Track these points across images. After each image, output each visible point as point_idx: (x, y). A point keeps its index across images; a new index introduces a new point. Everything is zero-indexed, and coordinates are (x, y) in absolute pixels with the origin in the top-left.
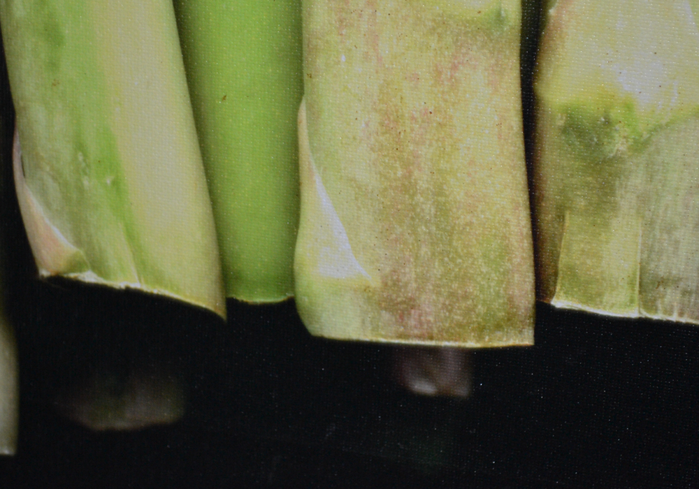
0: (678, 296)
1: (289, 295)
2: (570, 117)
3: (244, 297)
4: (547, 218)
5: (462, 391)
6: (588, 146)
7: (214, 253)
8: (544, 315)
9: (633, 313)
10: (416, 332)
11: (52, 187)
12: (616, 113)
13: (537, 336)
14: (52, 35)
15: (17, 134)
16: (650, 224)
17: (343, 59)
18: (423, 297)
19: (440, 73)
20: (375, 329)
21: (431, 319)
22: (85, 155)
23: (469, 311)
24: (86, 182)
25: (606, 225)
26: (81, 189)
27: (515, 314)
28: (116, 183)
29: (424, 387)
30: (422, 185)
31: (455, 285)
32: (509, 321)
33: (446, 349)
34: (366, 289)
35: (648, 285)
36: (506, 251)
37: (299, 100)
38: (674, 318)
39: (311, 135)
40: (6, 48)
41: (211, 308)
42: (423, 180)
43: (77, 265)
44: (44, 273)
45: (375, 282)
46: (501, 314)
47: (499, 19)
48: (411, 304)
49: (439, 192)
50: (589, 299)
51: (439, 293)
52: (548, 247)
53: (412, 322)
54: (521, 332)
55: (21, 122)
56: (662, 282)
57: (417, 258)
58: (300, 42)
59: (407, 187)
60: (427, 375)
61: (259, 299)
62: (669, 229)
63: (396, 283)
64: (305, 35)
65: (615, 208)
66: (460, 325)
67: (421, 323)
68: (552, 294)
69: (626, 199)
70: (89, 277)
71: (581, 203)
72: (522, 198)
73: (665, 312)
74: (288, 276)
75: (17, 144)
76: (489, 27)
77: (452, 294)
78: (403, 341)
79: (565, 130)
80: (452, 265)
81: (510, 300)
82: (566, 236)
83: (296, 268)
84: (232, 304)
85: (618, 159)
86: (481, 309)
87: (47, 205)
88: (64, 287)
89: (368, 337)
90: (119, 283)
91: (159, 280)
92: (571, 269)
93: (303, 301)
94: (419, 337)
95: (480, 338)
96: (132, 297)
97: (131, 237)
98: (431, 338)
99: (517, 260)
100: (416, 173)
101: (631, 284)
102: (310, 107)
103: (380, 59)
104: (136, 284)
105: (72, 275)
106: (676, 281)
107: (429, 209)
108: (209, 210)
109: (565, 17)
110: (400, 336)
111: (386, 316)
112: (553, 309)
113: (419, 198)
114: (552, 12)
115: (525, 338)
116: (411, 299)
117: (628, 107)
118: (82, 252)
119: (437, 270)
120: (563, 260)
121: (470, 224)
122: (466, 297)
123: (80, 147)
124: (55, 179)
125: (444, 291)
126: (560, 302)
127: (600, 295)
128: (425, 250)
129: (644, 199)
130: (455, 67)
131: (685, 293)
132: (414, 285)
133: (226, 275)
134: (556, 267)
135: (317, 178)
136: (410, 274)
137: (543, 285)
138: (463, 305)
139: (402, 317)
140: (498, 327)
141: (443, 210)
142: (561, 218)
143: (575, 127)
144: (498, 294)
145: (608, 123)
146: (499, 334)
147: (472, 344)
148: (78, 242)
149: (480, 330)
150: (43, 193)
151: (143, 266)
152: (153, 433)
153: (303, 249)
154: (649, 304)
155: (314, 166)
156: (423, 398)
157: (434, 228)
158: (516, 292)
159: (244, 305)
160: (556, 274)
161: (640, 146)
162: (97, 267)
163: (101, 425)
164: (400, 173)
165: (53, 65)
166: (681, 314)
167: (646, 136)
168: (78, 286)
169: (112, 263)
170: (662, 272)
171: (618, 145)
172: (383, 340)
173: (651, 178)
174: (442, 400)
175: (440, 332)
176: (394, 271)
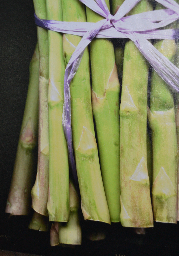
0: (173, 219)
1: (120, 221)
2: (157, 196)
3: (113, 222)
4: (155, 210)
5: (144, 233)
6: (159, 200)
7: (109, 216)
8: (155, 223)
9: (167, 222)
10: (137, 225)
11: (86, 207)
12: (163, 196)
13: (154, 226)
14: (86, 187)
15: (81, 200)
16: (168, 210)
17: (126, 189)
18: (138, 221)
19: (139, 191)
20: (132, 225)
21: (139, 224)
22: (91, 203)
23: (144, 223)
24: (91, 207)
25: (162, 210)
26: (90, 208)
28: (95, 207)
29: (139, 233)
30: (137, 206)
31: (142, 219)
32: (150, 224)
33: (142, 228)
34: (130, 220)
35: (169, 218)
36: (149, 214)
37: (120, 195)
38: (172, 222)
39: (122, 200)
40: (80, 189)
41: (109, 223)
42: (137, 205)
43: (90, 218)
44: (85, 219)
45: (131, 219)
46: (149, 223)
47: (147, 184)
48: (136, 222)
49: (140, 207)
51: (140, 220)
52: (155, 214)
53: (137, 224)
54: (152, 225)
55: (82, 199)
56: (170, 218)
57: (137, 215)
58: (120, 187)
59: (135, 206)
60: (139, 231)
61: (115, 222)
62: (171, 211)
63: (134, 219)
64: (121, 187)
65: (163, 208)
66: (143, 224)
67: (138, 224)
68: (156, 220)
69: (165, 207)
70: (92, 219)
71: (159, 208)
72: (151, 207)
73: (171, 222)
74: (119, 219)
75: (81, 202)
76: (145, 185)
77: (142, 220)
78: (136, 227)
79: (156, 198)
80: (142, 216)
81: (150, 221)
82: (157, 212)
83: (121, 217)
84: (112, 223)
85: (163, 202)
86: (146, 222)
87: (86, 210)
88: (88, 221)
90: (96, 220)
91: (101, 220)
92: (158, 216)
93: (122, 222)
94: (138, 226)
95: (146, 226)
96: (98, 222)
97: (97, 214)
98: (139, 226)
99: (151, 215)
100: (136, 204)
101: (166, 218)
102: (122, 196)
103: (131, 189)
104: (98, 220)
105: (89, 219)
106: (172, 218)
107: (138, 209)
108: (108, 210)
109: (155, 184)
110: (135, 226)
111: (133, 223)
113: (137, 208)
114: (154, 183)
115: (152, 226)
117: (164, 195)
119: (140, 217)
120: (157, 215)
121: (144, 211)
122: (144, 221)
123: (90, 202)
124: (86, 206)
125: (141, 220)
126: (157, 221)
127: (162, 220)
128: (138, 215)
129: (167, 207)
130: (141, 190)
131: (174, 219)
133: (111, 219)
134: (156, 216)
135: (123, 205)
136: (136, 218)
137: (154, 218)
139: (135, 224)
140: (149, 224)
141: (140, 209)
142: (156, 210)
143: (158, 198)
144: (148, 220)
145: (162, 197)
146: (149, 225)
147: (145, 227)
148: (90, 215)
149: (146, 225)
150: (85, 208)
151: (99, 218)
152: (101, 241)
153: (121, 215)
154: (169, 221)
155: (123, 204)
156: (139, 235)
157: (139, 212)
160: (156, 217)
161: (166, 200)
162: (93, 218)
163: (94, 240)
164: (134, 204)
165: (86, 191)
166: (173, 222)
167: (167, 198)
168: (90, 221)
169: (95, 217)
170: (170, 216)
171: (163, 200)
172: (133, 227)
173: (168, 204)
174: (141, 235)
175: (141, 225)
176: (134, 217)
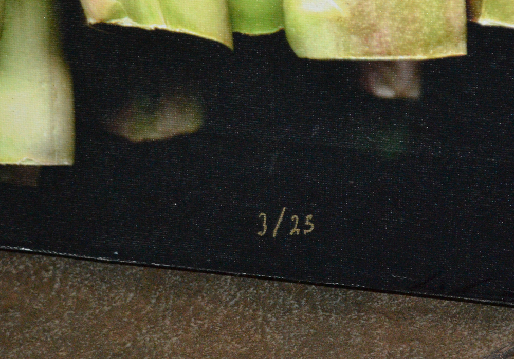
1: (280, 27)
3: (245, 31)
5: (414, 93)
8: (474, 32)
10: (378, 50)
13: (469, 48)
18: (382, 23)
20: (347, 50)
21: (389, 39)
23: (417, 31)
27: (451, 32)
29: (385, 92)
31: (406, 12)
32: (448, 37)
33: (401, 61)
34: (339, 19)
41: (221, 41)
43: (117, 14)
44: (91, 20)
45: (345, 14)
46: (441, 33)
48: (373, 29)
50: (507, 17)
51: (394, 20)
53: (375, 43)
54: (456, 45)
60: (387, 83)
61: (257, 32)
63: (361, 13)
66: (411, 43)
67: (381, 43)
68: (478, 15)
70: (126, 22)
74: (279, 13)
77: (404, 20)
78: (368, 58)
81: (448, 20)
83: (285, 6)
84: (237, 37)
86: (426, 29)
88: (108, 31)
89: (341, 56)
90: (149, 25)
91: (180, 22)
93: (291, 32)
94: (380, 54)
95: (426, 52)
96: (159, 33)
98: (389, 54)
104: (162, 26)
105: (113, 22)
110: (366, 54)
111: (354, 39)
112: (479, 26)
115: (459, 50)
116: (373, 25)
118: (120, 3)
122: (414, 21)
125: (398, 17)
126: (485, 20)
132: (375, 14)
133: (232, 15)
136: (371, 6)
137: (471, 5)
138: (413, 27)
139: (366, 39)
140: (439, 42)
144: (438, 18)
146: (440, 48)
147: (420, 57)
149: (426, 46)
151: (167, 11)
152: (180, 141)
156: (385, 101)
158: (452, 15)
159: (246, 36)
162: (133, 15)
163: (139, 137)
168: (118, 29)
169: (144, 10)
172: (353, 58)
174: (399, 102)
175: (396, 49)
176: (360, 4)
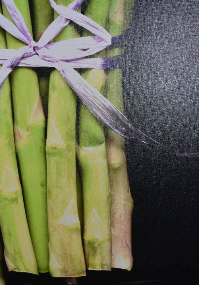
0: (107, 267)
1: (49, 271)
2: (89, 242)
3: (41, 272)
4: (87, 256)
5: (76, 284)
6: (92, 246)
7: (36, 266)
8: (87, 271)
9: (100, 270)
12: (95, 241)
13: (87, 274)
14: (10, 234)
15: (5, 250)
16: (102, 256)
17: (55, 235)
18: (69, 270)
19: (69, 236)
20: (62, 275)
21: (70, 273)
22: (16, 252)
24: (16, 256)
25: (95, 257)
26: (15, 257)
27: (83, 271)
28: (21, 256)
29: (70, 284)
30: (68, 253)
31: (74, 268)
32: (82, 272)
33: (73, 277)
34: (60, 269)
35: (102, 265)
36: (81, 262)
37: (48, 242)
38: (106, 270)
39: (51, 247)
40: (3, 237)
41: (36, 274)
42: (68, 252)
43: (15, 269)
44: (10, 271)
45: (62, 268)
46: (81, 271)
47: (77, 228)
48: (67, 271)
49: (70, 254)
50: (94, 268)
51: (71, 269)
52: (87, 261)
53: (68, 274)
55: (5, 248)
56: (104, 265)
57: (68, 264)
58: (48, 233)
59: (66, 253)
60: (70, 282)
61: (44, 272)
62: (105, 257)
63: (65, 268)
64: (49, 232)
65: (96, 254)
66: (75, 274)
67: (69, 274)
68: (88, 268)
69: (98, 253)
70: (17, 271)
71: (91, 254)
72: (83, 254)
73: (105, 269)
74: (48, 268)
75: (5, 251)
76: (76, 230)
77: (73, 269)
78: (66, 277)
79: (88, 244)
80: (73, 265)
81: (82, 269)
82: (90, 259)
83: (49, 267)
84: (40, 273)
85: (96, 247)
86: (78, 271)
87: (10, 260)
88: (13, 273)
89: (61, 277)
90: (22, 271)
91: (28, 270)
92: (91, 264)
93: (51, 272)
94: (69, 276)
95: (78, 275)
96: (23, 273)
97: (23, 264)
98: (71, 276)
99: (83, 263)
100: (67, 251)
101: (100, 265)
102: (50, 243)
103: (60, 235)
104: (24, 271)
105: (14, 271)
106: (106, 264)
107: (69, 256)
108: (35, 259)
109: (87, 228)
110: (66, 276)
111: (64, 273)
112: (89, 270)
113: (67, 255)
114: (85, 227)
115: (85, 275)
116: (67, 270)
117: (97, 240)
118: (15, 267)
119: (71, 265)
120: (90, 263)
121: (75, 258)
122: (75, 269)
123: (15, 251)
124: (11, 256)
125: (72, 269)
126: (90, 269)
127: (95, 267)
128: (69, 263)
129: (100, 253)
130: (71, 236)
131: (108, 266)
132: (68, 268)
133: (39, 269)
134: (88, 264)
135: (52, 253)
136: (67, 267)
137: (87, 266)
138: (75, 270)
139: (66, 273)
140: (81, 273)
141: (71, 257)
142: (89, 256)
143: (90, 243)
144: (80, 268)
145: (94, 242)
148: (15, 265)
149: (78, 274)
150: (9, 258)
151: (25, 268)
153: (50, 264)
154: (103, 268)
155: (51, 251)
157: (70, 259)
158: (83, 268)
159: (42, 273)
160: (89, 265)
161: (99, 245)
162: (18, 269)
164: (64, 251)
165: (10, 239)
166: (107, 269)
167: (100, 244)
168: (15, 272)
169: (20, 268)
170: (104, 263)
171: (96, 245)
172: (63, 277)
173: (101, 250)
175: (72, 275)
176: (64, 266)
